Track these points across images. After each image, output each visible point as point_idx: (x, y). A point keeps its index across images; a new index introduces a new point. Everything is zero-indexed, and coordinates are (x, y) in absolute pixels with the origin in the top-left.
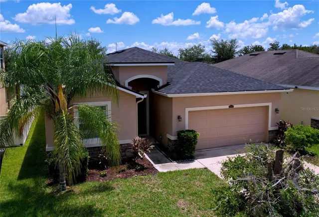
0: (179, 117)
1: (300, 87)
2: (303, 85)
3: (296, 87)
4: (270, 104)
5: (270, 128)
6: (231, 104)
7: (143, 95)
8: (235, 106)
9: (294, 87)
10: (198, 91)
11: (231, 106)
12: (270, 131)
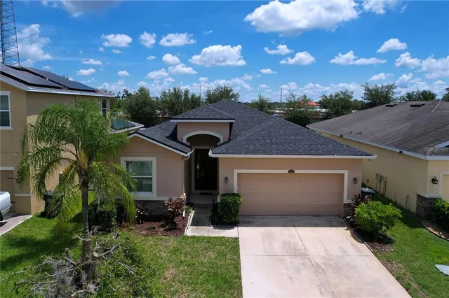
0: (226, 179)
1: (405, 152)
2: (409, 150)
3: (401, 152)
4: (346, 173)
5: (346, 201)
6: (292, 169)
7: (186, 153)
8: (296, 172)
9: (398, 151)
10: (247, 153)
11: (291, 171)
12: (345, 204)
